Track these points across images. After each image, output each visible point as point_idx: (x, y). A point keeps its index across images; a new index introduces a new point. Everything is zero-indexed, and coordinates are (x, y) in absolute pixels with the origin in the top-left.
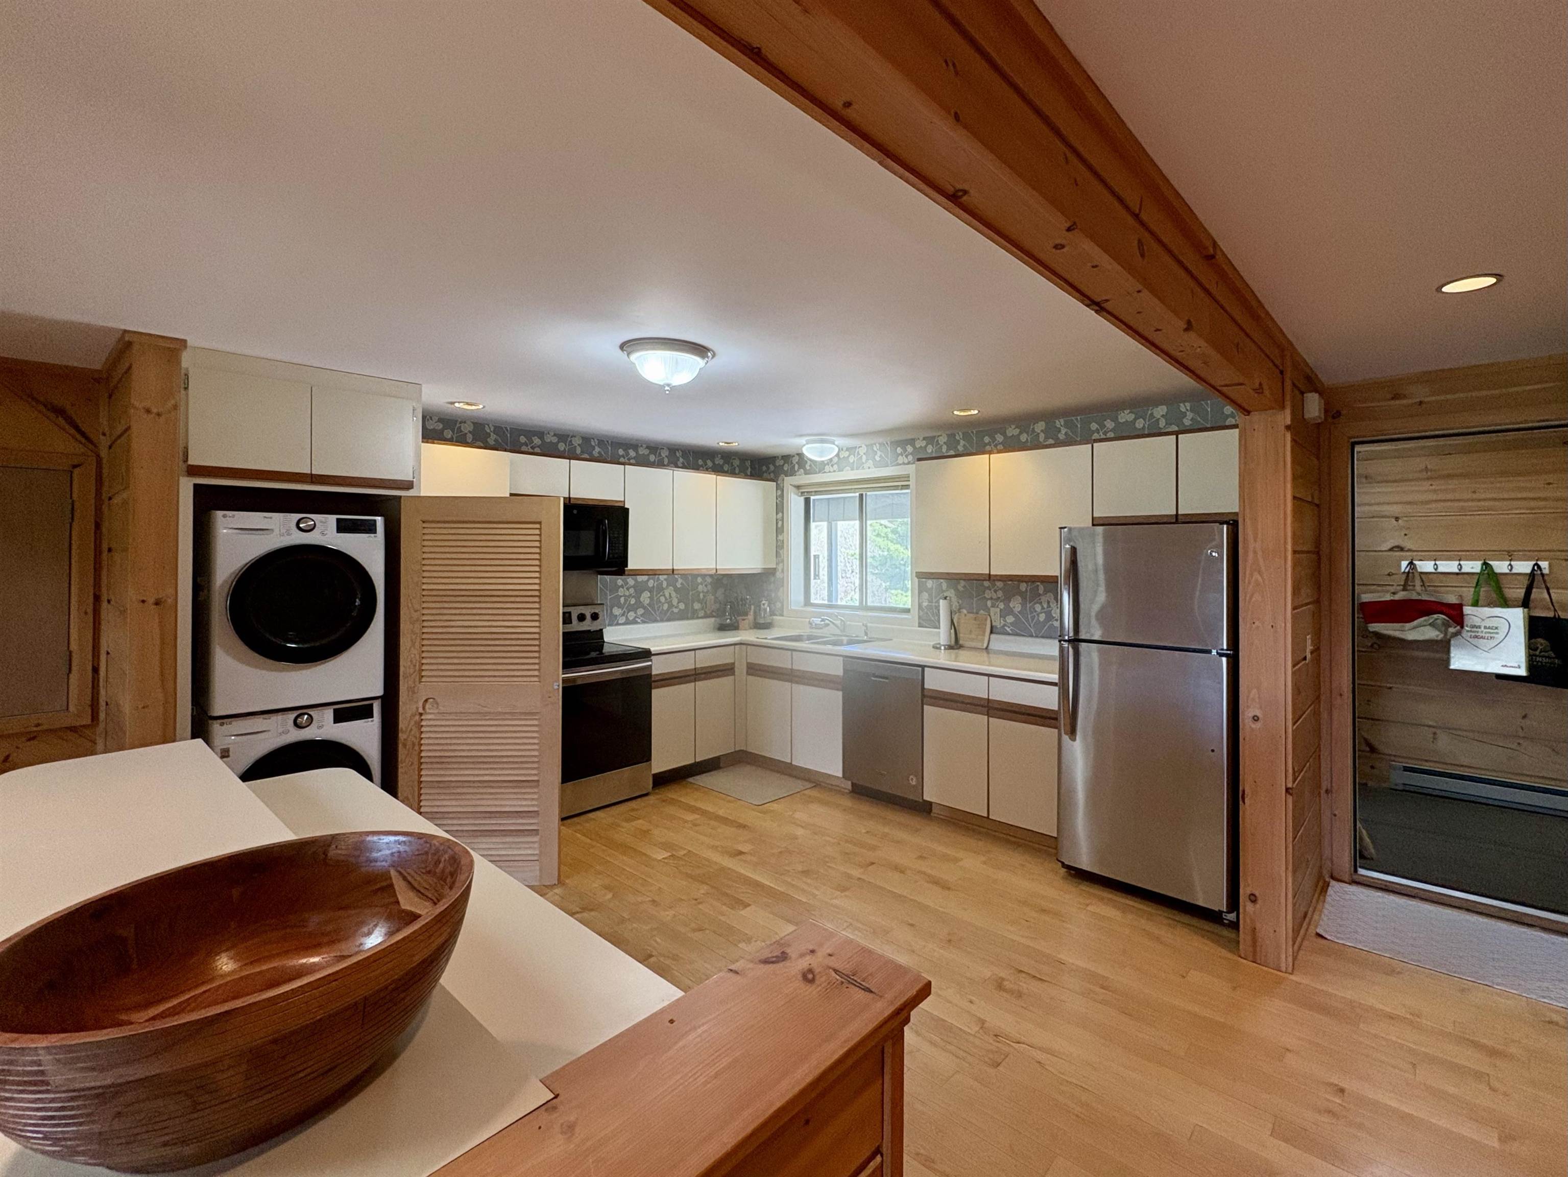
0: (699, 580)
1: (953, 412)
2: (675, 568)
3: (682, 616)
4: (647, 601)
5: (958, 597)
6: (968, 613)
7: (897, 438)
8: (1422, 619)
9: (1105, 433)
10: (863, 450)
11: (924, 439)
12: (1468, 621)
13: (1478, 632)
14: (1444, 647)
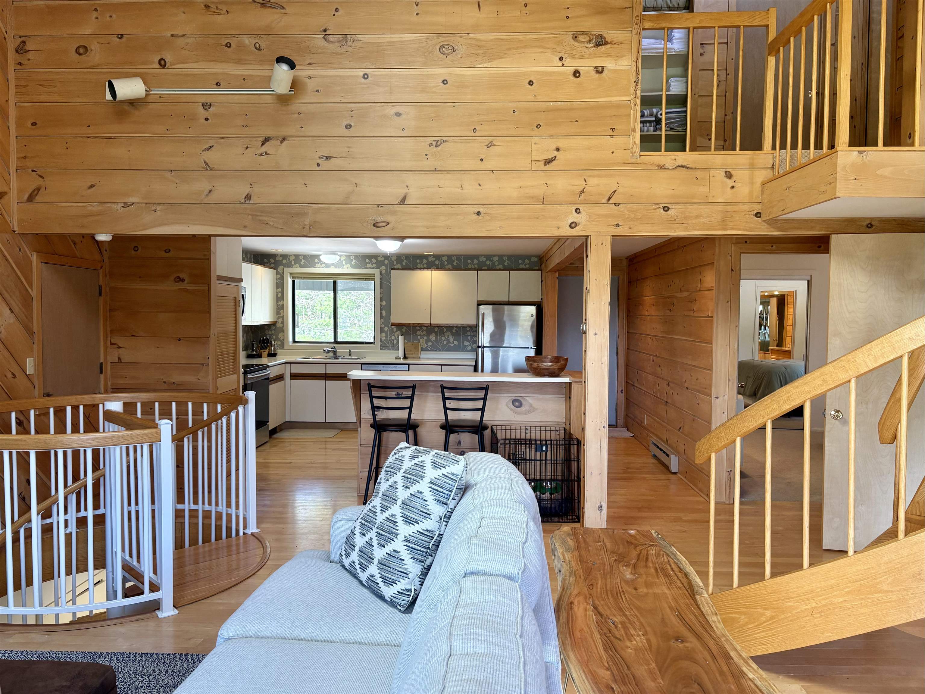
10: (343, 258)
11: (383, 256)
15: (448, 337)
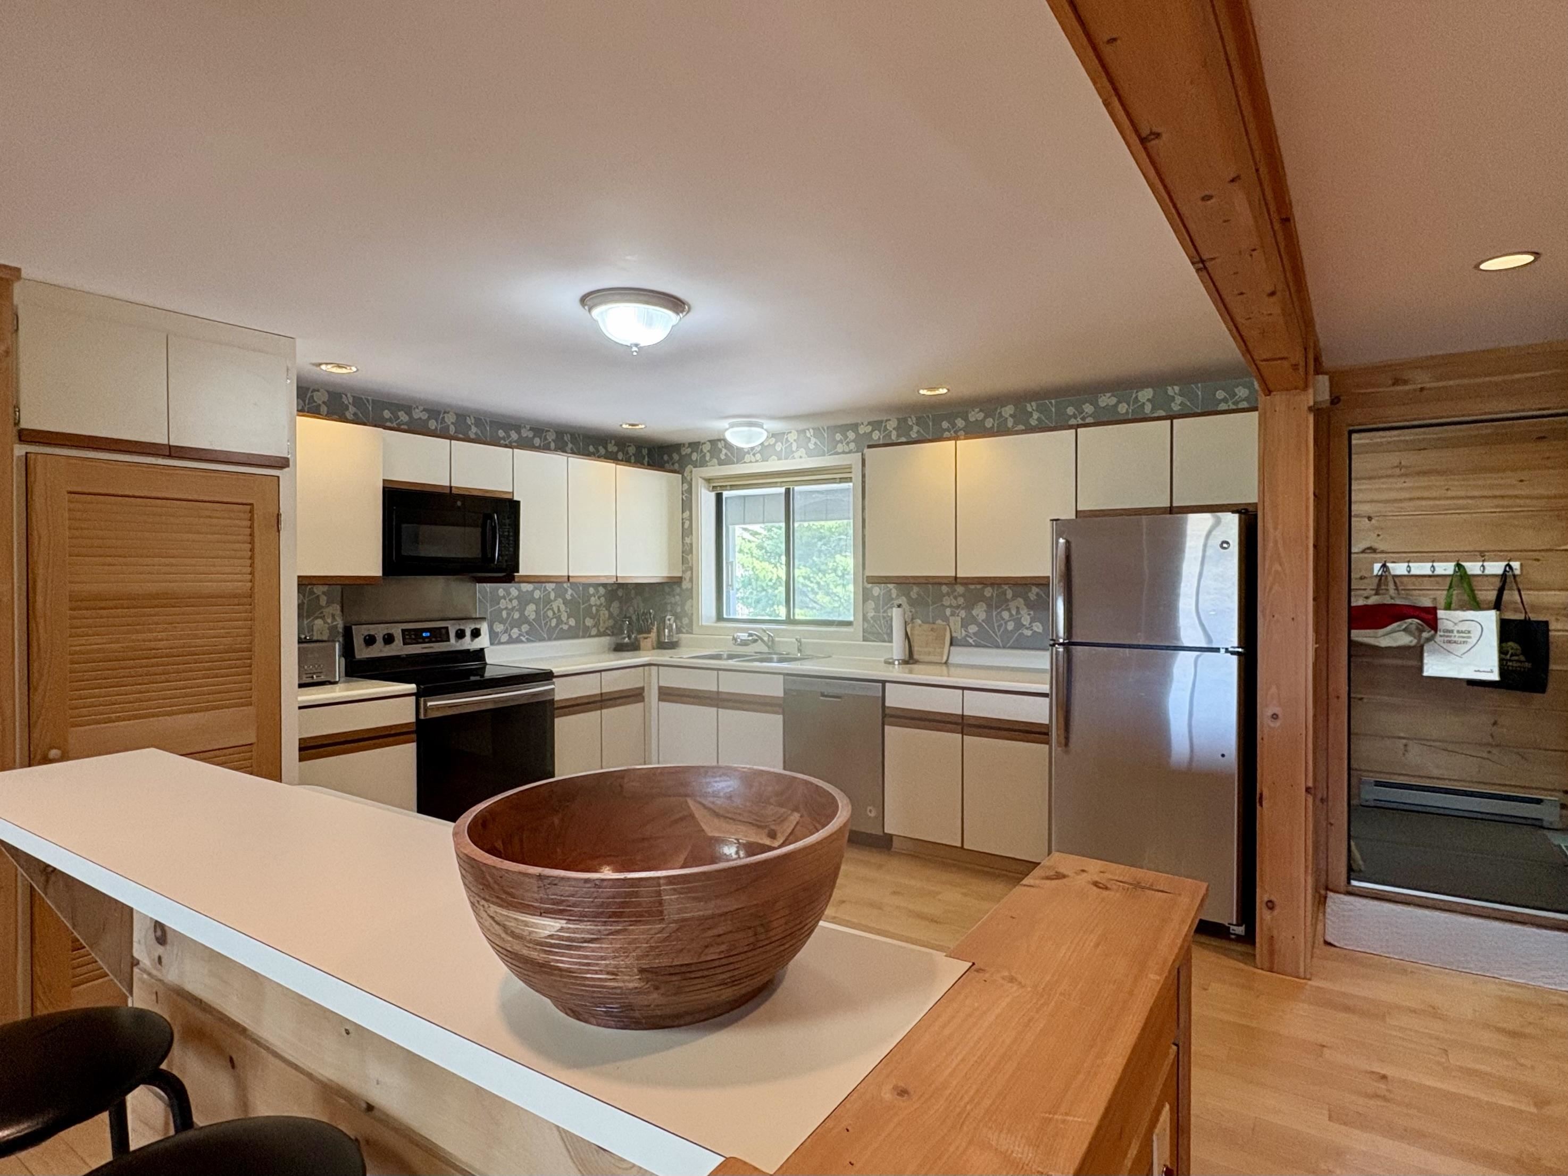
0: (591, 590)
1: (918, 391)
2: (570, 574)
3: (572, 634)
4: (532, 616)
5: (910, 606)
6: (923, 622)
7: (832, 423)
8: (1395, 625)
9: (1083, 419)
10: (793, 437)
11: (869, 423)
12: (1442, 625)
13: (1451, 636)
14: (1417, 653)
15: (1018, 612)
